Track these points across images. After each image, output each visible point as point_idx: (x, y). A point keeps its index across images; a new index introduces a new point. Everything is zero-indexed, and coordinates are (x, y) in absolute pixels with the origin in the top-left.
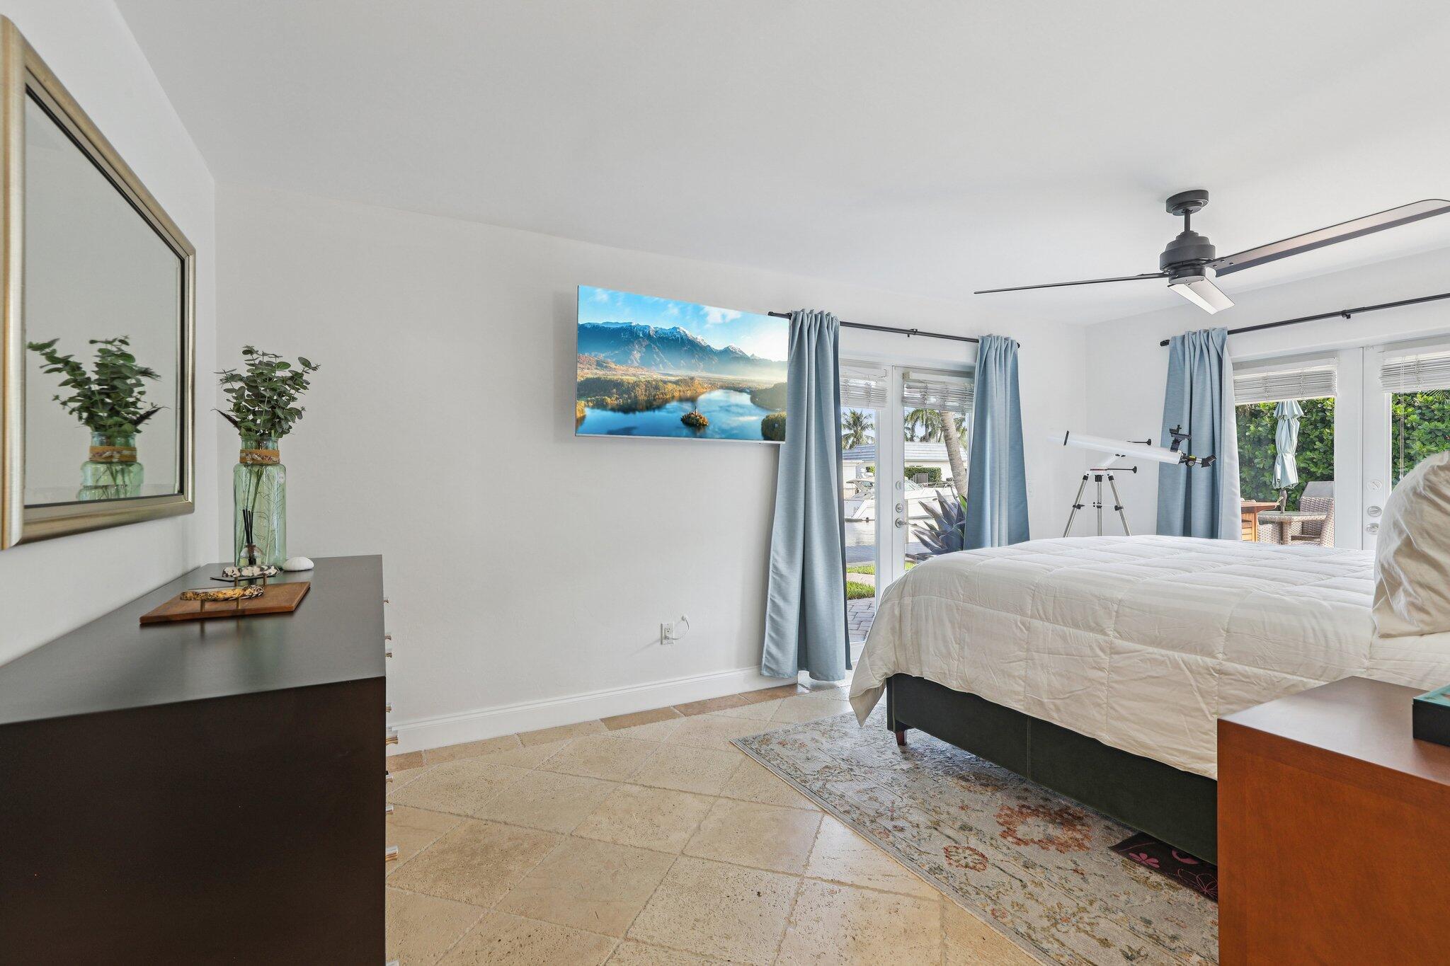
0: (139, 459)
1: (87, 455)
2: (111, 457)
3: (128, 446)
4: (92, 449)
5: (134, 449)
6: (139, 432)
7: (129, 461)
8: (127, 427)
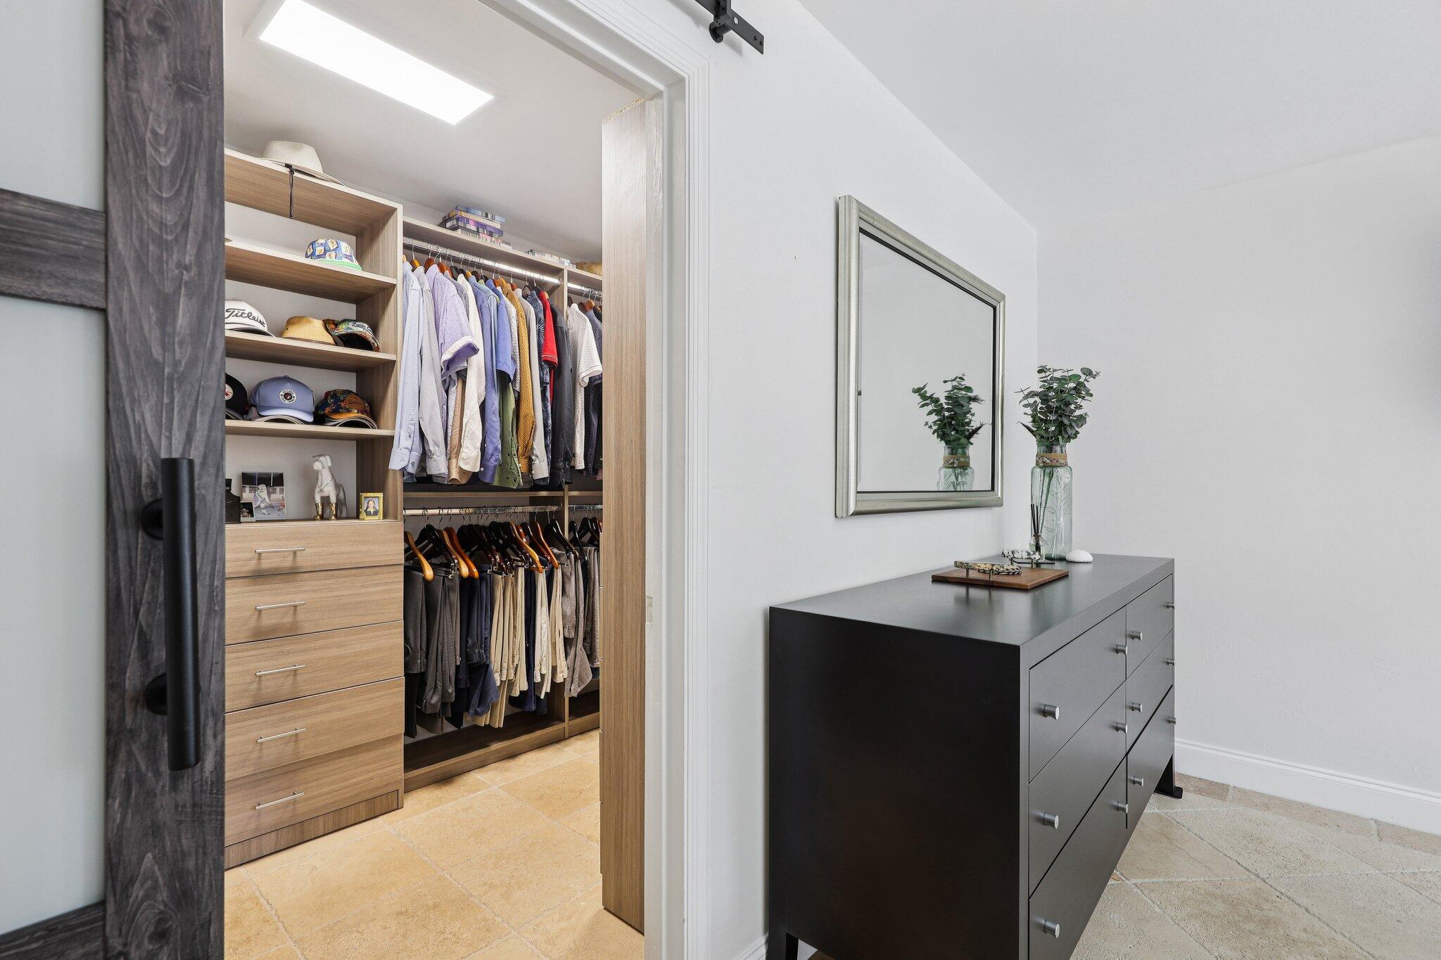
0: (971, 466)
1: (941, 463)
2: (953, 463)
3: (964, 454)
4: (945, 457)
5: (968, 457)
6: (972, 444)
7: (964, 466)
8: (963, 441)
